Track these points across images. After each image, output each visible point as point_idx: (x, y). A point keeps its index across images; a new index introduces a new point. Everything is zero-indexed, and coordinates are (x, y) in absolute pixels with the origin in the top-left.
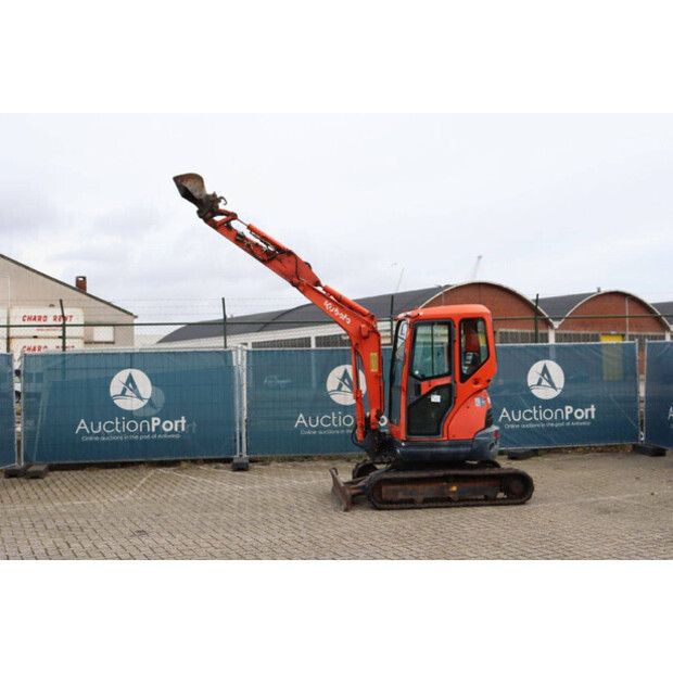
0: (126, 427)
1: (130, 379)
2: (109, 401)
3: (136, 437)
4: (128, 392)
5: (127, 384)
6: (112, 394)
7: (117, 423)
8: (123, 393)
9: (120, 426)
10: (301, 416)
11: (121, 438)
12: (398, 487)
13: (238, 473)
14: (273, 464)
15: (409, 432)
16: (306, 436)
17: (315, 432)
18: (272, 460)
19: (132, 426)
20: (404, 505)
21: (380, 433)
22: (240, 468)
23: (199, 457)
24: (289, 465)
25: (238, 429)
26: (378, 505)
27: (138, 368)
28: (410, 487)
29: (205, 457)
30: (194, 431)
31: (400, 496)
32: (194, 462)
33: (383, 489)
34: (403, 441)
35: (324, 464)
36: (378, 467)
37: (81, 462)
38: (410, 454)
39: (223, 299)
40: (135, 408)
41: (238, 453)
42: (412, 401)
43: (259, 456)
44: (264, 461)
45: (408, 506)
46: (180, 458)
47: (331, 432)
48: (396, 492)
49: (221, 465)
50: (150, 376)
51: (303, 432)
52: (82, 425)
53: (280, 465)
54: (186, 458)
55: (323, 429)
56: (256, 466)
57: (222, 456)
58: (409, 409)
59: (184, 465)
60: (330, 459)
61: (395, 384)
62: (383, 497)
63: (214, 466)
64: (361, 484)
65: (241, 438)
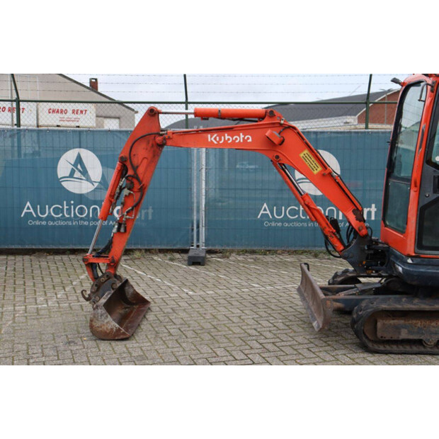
0: (75, 211)
1: (79, 160)
2: (57, 182)
3: (86, 223)
4: (77, 174)
5: (75, 165)
6: (59, 177)
7: (65, 207)
8: (71, 175)
9: (69, 211)
10: (265, 205)
11: (70, 223)
12: (402, 322)
13: (192, 268)
14: (233, 257)
15: (419, 244)
16: (270, 228)
17: (280, 224)
18: (232, 252)
19: (81, 212)
20: (408, 348)
21: (372, 241)
22: (196, 262)
23: (153, 247)
24: (250, 258)
25: (195, 218)
26: (370, 345)
27: (87, 148)
28: (419, 323)
29: (159, 247)
30: (150, 218)
31: (404, 335)
32: (148, 251)
33: (379, 324)
34: (409, 256)
35: (289, 259)
36: (362, 279)
37: (27, 247)
38: (421, 275)
39: (185, 76)
40: (84, 191)
41: (195, 245)
42: (426, 201)
43: (218, 248)
44: (223, 253)
45: (415, 349)
46: (133, 247)
47: (298, 225)
48: (397, 328)
49: (177, 256)
50: (100, 158)
51: (266, 224)
52: (28, 208)
53: (240, 258)
54: (139, 247)
55: (289, 221)
56: (214, 258)
57: (178, 247)
58: (422, 212)
59: (137, 254)
60: (295, 252)
61: (396, 173)
62: (379, 334)
63: (169, 257)
64: (342, 295)
65: (198, 227)
